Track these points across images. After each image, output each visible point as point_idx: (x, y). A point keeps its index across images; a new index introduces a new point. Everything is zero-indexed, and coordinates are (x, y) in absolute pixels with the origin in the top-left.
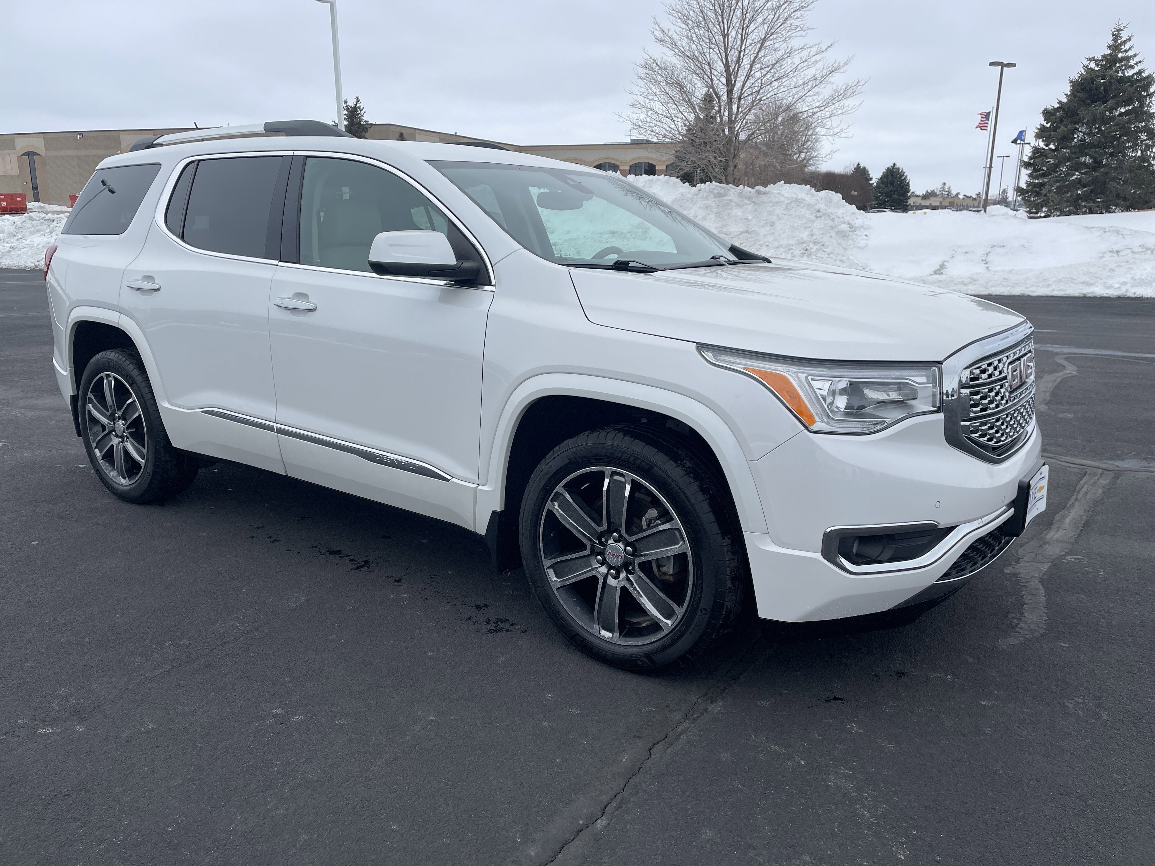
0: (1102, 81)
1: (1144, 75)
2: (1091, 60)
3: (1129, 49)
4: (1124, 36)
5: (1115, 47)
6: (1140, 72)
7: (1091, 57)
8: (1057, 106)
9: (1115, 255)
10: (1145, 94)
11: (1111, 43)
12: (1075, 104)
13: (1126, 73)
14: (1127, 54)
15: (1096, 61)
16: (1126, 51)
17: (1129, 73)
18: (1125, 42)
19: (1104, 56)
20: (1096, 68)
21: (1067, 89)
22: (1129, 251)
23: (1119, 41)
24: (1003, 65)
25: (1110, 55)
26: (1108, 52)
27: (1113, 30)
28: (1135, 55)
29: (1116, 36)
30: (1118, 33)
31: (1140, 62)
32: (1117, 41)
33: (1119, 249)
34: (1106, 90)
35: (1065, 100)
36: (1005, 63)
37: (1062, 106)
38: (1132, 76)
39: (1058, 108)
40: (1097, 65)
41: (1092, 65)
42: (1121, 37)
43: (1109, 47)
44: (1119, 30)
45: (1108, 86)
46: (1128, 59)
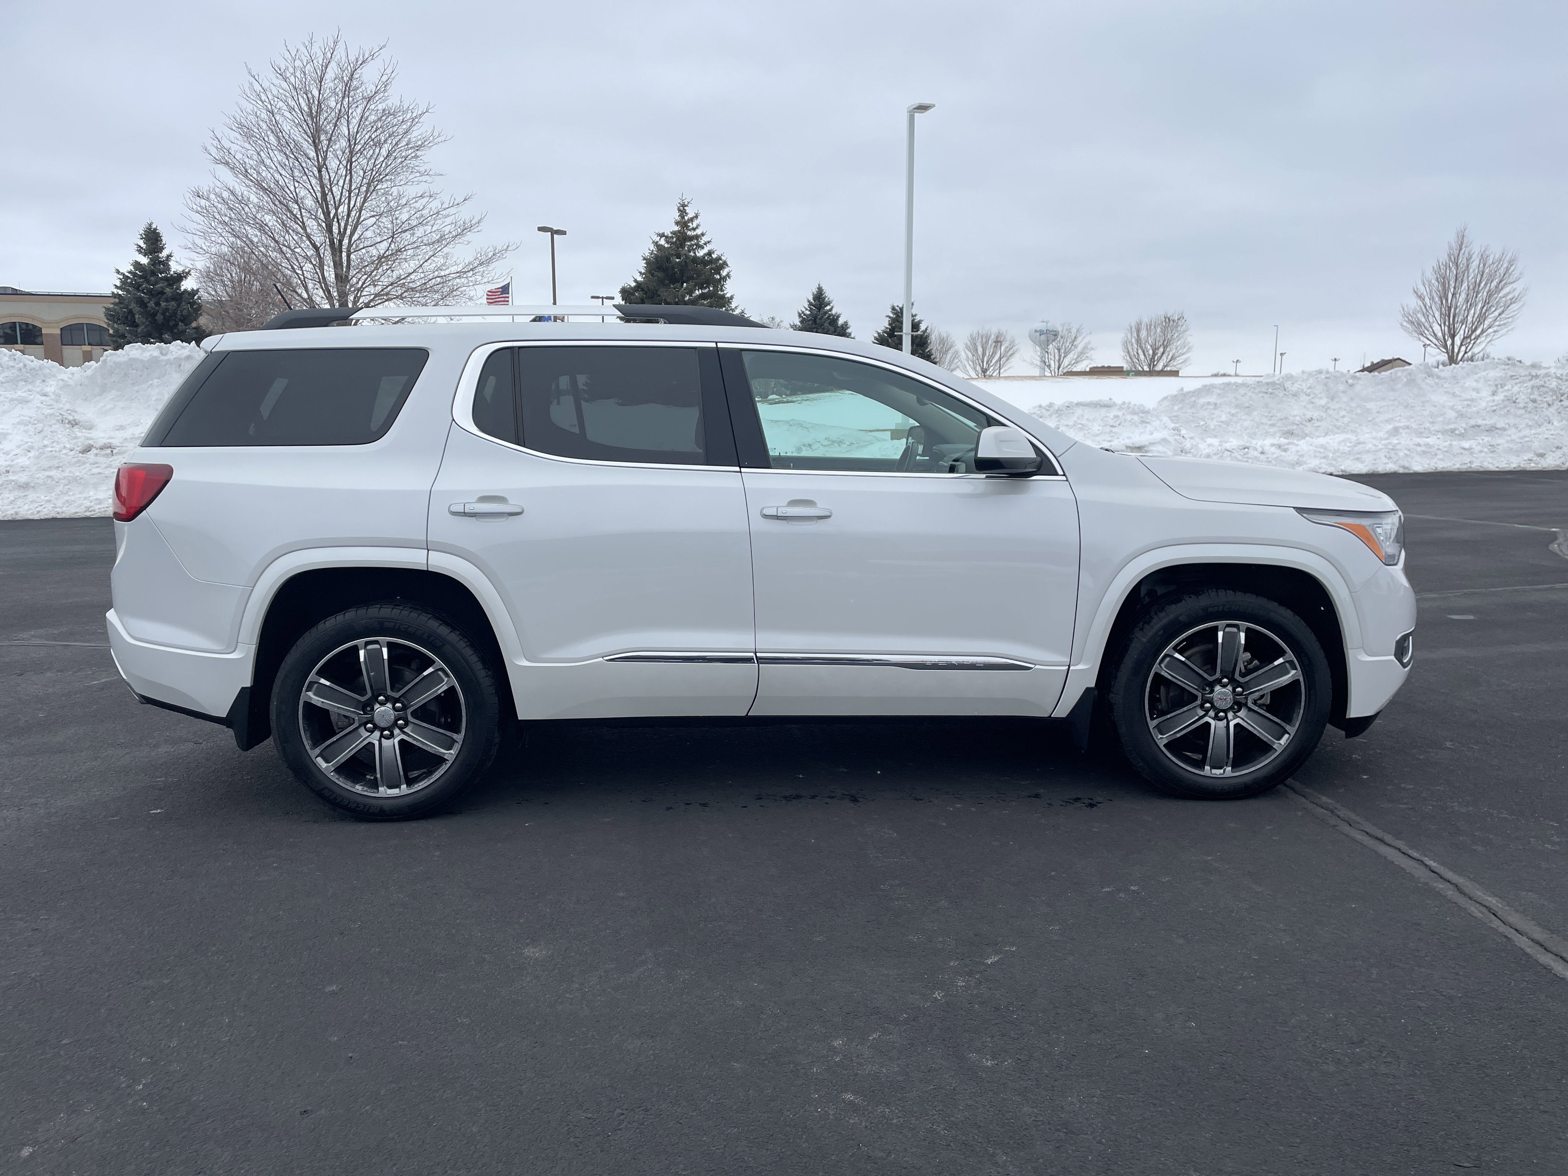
0: (677, 260)
1: (714, 256)
2: (662, 235)
3: (697, 228)
4: (691, 212)
5: (683, 223)
6: (710, 253)
7: (661, 232)
8: (633, 284)
9: (809, 448)
10: (718, 277)
11: (678, 219)
12: (655, 284)
13: (697, 253)
14: (695, 233)
15: (667, 237)
16: (694, 229)
17: (701, 253)
18: (691, 220)
19: (673, 233)
20: (666, 245)
21: (642, 266)
22: (819, 445)
23: (686, 218)
24: (554, 232)
25: (679, 231)
26: (676, 228)
27: (679, 205)
28: (703, 234)
29: (682, 212)
30: (684, 209)
31: (709, 242)
32: (683, 218)
33: (811, 443)
34: (682, 271)
35: (640, 279)
36: (555, 229)
37: (639, 286)
38: (704, 257)
39: (635, 287)
40: (667, 242)
41: (662, 242)
42: (687, 214)
43: (677, 223)
44: (684, 206)
45: (684, 266)
46: (697, 237)
